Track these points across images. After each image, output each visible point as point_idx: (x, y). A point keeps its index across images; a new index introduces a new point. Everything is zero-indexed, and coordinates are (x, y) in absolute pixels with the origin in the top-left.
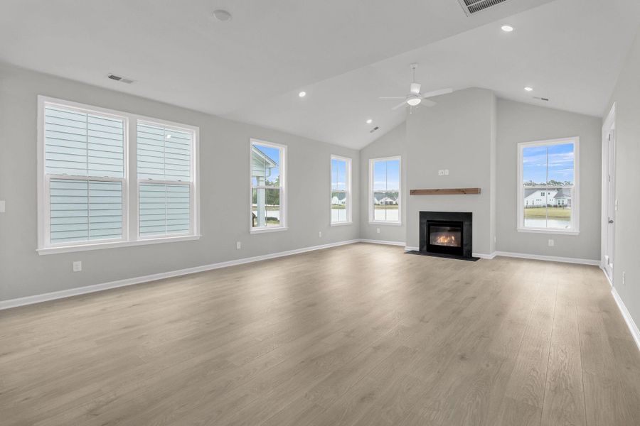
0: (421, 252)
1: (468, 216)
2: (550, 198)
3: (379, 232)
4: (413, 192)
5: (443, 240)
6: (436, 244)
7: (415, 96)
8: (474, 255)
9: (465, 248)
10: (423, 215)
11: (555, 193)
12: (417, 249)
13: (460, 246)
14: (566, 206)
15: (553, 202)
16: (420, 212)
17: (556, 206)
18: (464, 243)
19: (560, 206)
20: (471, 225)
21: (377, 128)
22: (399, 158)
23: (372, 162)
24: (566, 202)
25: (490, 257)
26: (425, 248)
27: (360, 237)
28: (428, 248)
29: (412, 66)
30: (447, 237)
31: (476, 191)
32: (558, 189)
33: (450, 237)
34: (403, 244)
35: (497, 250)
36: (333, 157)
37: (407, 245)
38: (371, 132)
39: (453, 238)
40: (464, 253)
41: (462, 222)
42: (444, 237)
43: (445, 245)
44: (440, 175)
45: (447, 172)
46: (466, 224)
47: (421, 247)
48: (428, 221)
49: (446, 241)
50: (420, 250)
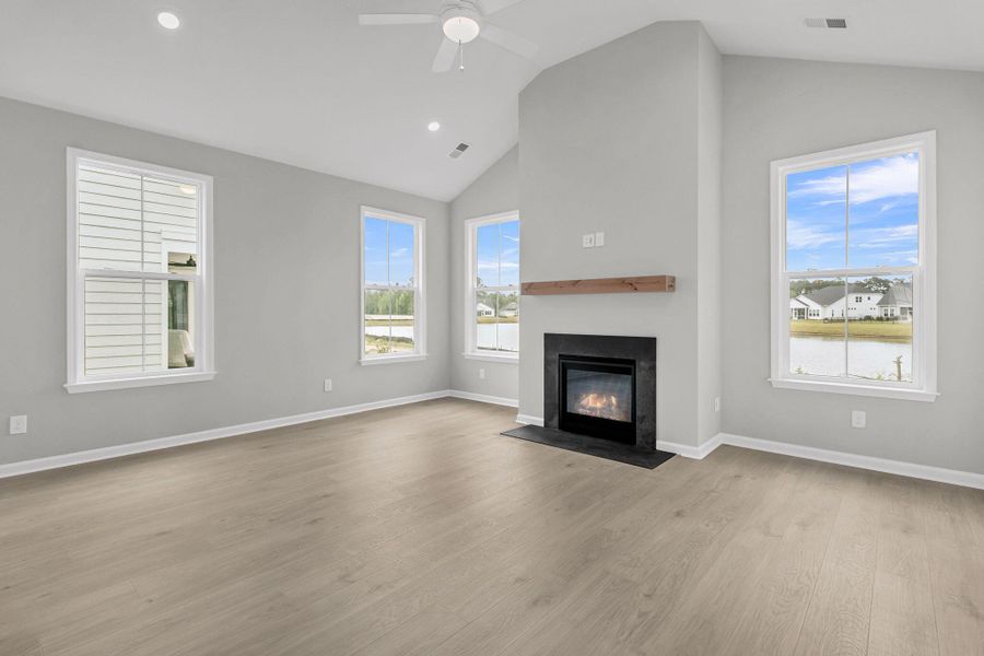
1: (648, 346)
2: (870, 305)
3: (482, 376)
4: (527, 288)
5: (592, 403)
6: (581, 411)
8: (661, 445)
9: (640, 428)
10: (551, 340)
11: (878, 297)
12: (539, 421)
13: (630, 421)
14: (896, 319)
15: (877, 313)
16: (546, 335)
17: (880, 319)
18: (638, 413)
19: (888, 319)
20: (653, 368)
22: (515, 216)
23: (471, 228)
24: (897, 313)
25: (700, 452)
26: (555, 421)
27: (451, 387)
28: (563, 423)
30: (600, 395)
31: (661, 284)
32: (883, 292)
33: (608, 398)
34: (513, 403)
35: (722, 431)
39: (614, 400)
40: (639, 439)
41: (633, 362)
42: (595, 395)
43: (598, 414)
44: (585, 245)
45: (600, 239)
46: (642, 364)
47: (547, 417)
48: (561, 356)
49: (599, 405)
50: (546, 424)
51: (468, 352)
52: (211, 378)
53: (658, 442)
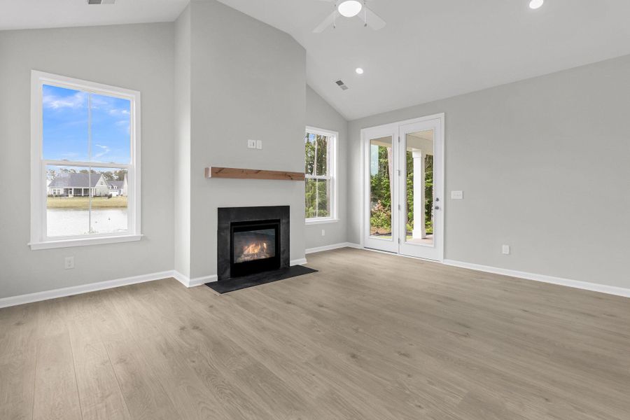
1: (286, 210)
4: (218, 173)
5: (251, 251)
10: (223, 213)
12: (214, 277)
13: (274, 255)
16: (219, 209)
18: (280, 248)
20: (288, 222)
26: (228, 272)
30: (257, 245)
33: (262, 245)
39: (265, 245)
40: (281, 265)
41: (279, 221)
42: (254, 245)
44: (249, 146)
45: (260, 144)
46: (283, 221)
47: (220, 272)
48: (232, 224)
49: (256, 251)
50: (219, 278)
51: (34, 242)
53: (291, 261)
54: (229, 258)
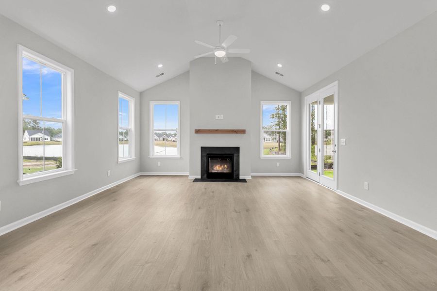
0: (202, 180)
1: (237, 149)
3: (160, 165)
4: (198, 131)
5: (218, 168)
6: (213, 172)
7: (223, 48)
8: (241, 177)
9: (235, 173)
10: (203, 149)
12: (199, 177)
13: (231, 172)
16: (202, 147)
18: (234, 169)
20: (239, 156)
21: (163, 74)
22: (178, 103)
23: (152, 104)
26: (205, 176)
27: (140, 171)
28: (208, 176)
29: (218, 23)
30: (221, 166)
31: (243, 132)
33: (224, 166)
34: (187, 174)
36: (121, 95)
37: (190, 175)
38: (157, 76)
39: (226, 166)
40: (234, 177)
41: (233, 154)
42: (219, 165)
43: (220, 172)
44: (216, 118)
45: (222, 117)
46: (235, 155)
47: (202, 175)
48: (207, 154)
49: (220, 169)
50: (201, 177)
51: (151, 156)
52: (73, 173)
53: (240, 177)
54: (206, 169)
